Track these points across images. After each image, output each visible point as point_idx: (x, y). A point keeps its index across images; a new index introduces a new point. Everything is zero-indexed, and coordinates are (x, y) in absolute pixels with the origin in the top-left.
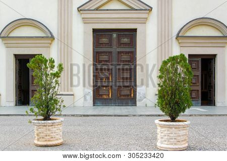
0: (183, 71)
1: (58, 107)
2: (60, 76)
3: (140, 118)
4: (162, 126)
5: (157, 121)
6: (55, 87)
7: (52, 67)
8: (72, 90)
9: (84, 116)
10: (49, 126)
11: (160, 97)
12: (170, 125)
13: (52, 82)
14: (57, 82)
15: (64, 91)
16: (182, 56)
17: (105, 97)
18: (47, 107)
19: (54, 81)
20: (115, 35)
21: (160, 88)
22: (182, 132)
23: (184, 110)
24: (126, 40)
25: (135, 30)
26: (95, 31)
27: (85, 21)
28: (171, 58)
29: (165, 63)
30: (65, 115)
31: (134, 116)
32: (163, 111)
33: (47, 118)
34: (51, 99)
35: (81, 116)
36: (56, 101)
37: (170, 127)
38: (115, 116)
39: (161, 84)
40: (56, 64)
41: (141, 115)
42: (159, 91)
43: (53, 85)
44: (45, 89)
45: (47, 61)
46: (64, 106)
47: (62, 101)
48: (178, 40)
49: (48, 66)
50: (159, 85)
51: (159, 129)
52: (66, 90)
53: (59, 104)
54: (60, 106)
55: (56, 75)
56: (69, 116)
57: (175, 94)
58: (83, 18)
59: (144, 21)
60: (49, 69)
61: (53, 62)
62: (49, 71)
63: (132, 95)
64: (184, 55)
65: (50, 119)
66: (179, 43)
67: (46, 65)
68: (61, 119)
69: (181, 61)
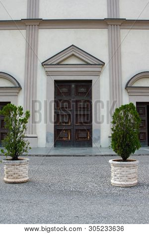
0: (132, 117)
1: (25, 148)
2: (27, 122)
3: (96, 158)
4: (115, 166)
5: (111, 161)
6: (22, 131)
7: (21, 114)
8: (36, 133)
9: (47, 156)
10: (17, 165)
11: (113, 140)
12: (123, 165)
13: (20, 127)
14: (24, 127)
15: (29, 134)
16: (131, 104)
17: (65, 139)
18: (15, 148)
19: (22, 126)
20: (73, 86)
21: (113, 132)
22: (133, 171)
23: (133, 151)
24: (82, 90)
25: (91, 81)
26: (56, 82)
27: (48, 74)
28: (122, 106)
29: (118, 110)
30: (30, 155)
31: (91, 156)
32: (116, 152)
33: (15, 158)
34: (19, 141)
35: (44, 156)
36: (23, 144)
37: (122, 166)
38: (74, 156)
39: (115, 129)
40: (24, 111)
41: (96, 156)
42: (113, 135)
43: (21, 129)
44: (14, 133)
45: (16, 109)
46: (30, 148)
47: (28, 144)
48: (127, 90)
49: (17, 113)
50: (112, 129)
51: (113, 168)
52: (31, 133)
53: (26, 146)
54: (27, 147)
55: (24, 121)
56: (33, 156)
57: (126, 137)
58: (46, 71)
59: (98, 74)
60: (18, 115)
61: (22, 109)
62: (18, 117)
63: (89, 137)
64: (133, 104)
65: (18, 159)
66: (128, 92)
67: (15, 112)
68: (27, 159)
69: (130, 109)
